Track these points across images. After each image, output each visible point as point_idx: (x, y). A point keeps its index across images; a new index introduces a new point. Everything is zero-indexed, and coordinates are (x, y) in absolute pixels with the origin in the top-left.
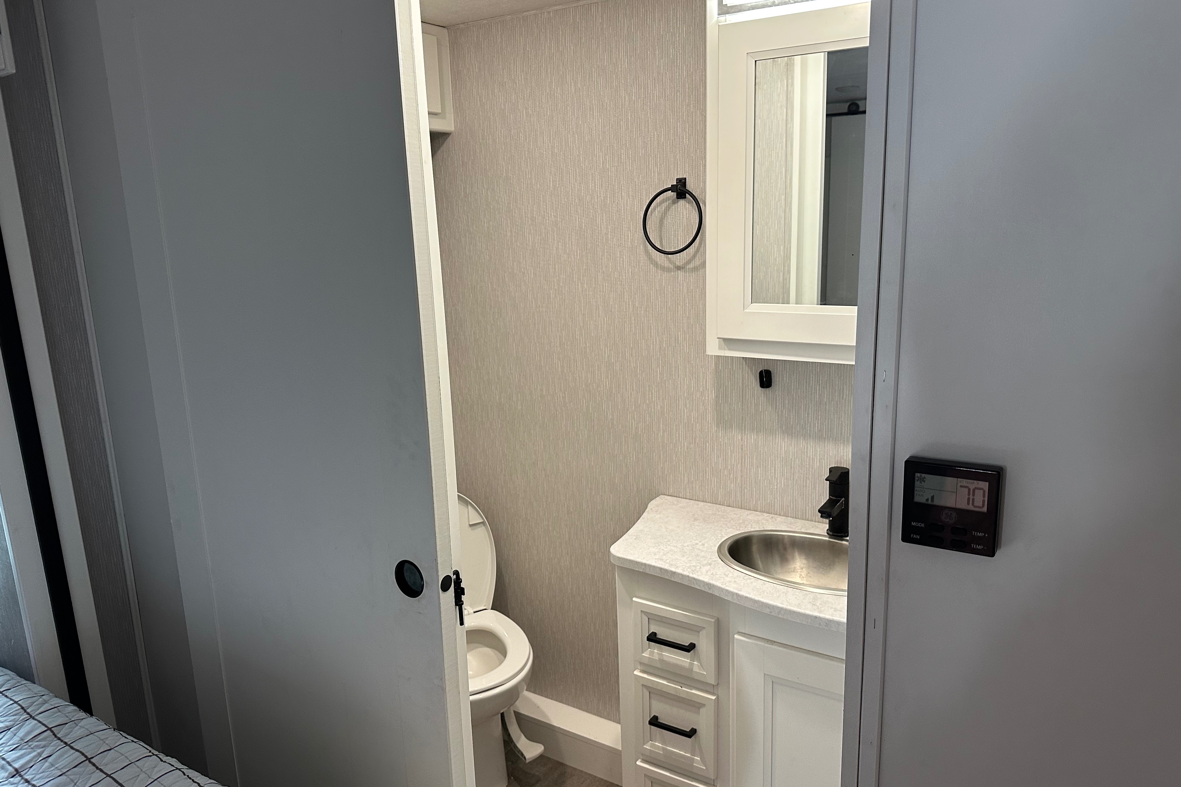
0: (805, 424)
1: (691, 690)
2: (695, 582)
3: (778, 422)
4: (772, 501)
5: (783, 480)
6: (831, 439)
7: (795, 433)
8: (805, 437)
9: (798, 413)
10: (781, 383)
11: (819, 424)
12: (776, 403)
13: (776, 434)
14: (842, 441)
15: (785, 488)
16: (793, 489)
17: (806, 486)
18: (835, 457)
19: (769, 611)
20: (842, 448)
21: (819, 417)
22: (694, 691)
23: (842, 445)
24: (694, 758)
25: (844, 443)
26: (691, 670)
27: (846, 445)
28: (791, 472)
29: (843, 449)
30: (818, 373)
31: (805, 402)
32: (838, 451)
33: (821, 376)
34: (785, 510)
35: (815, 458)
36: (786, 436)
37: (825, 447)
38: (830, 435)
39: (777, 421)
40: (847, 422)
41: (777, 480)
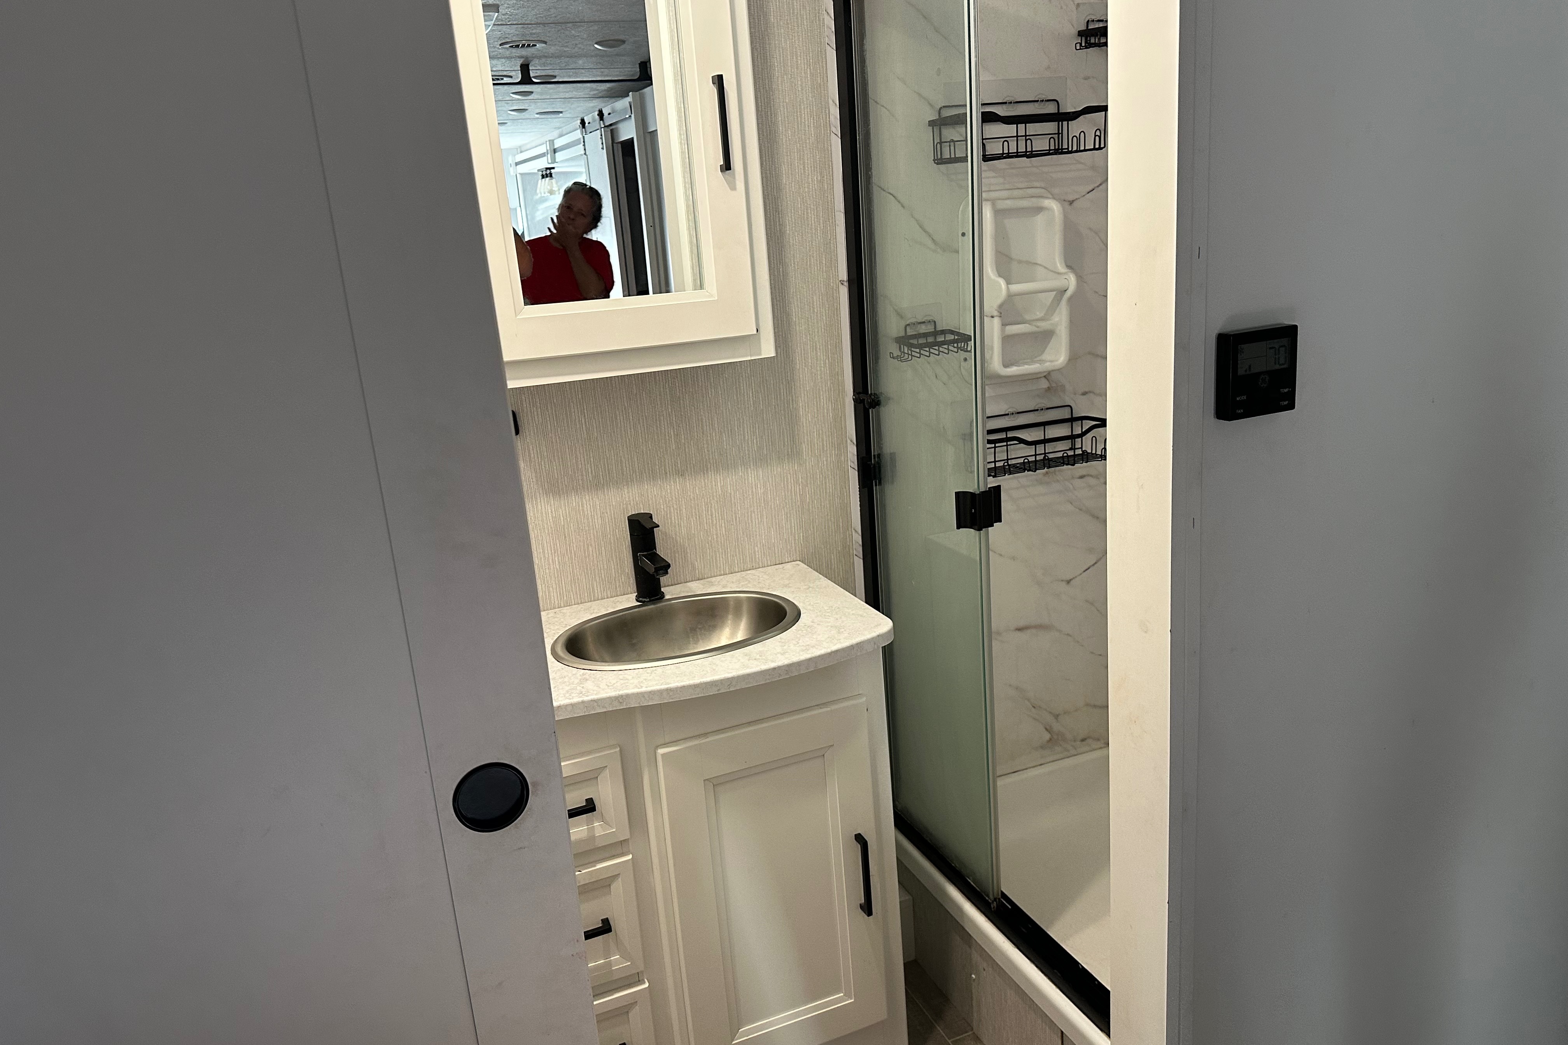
0: (575, 472)
1: (595, 866)
2: (596, 704)
3: (537, 481)
4: (545, 592)
5: (556, 558)
6: (611, 485)
7: (562, 489)
8: (577, 491)
9: (563, 461)
10: (531, 424)
11: (593, 468)
12: (529, 453)
13: (536, 498)
14: (625, 483)
15: (561, 569)
16: (573, 566)
17: (589, 555)
18: (620, 505)
19: (716, 689)
20: (626, 491)
21: (592, 460)
22: (599, 866)
23: (626, 487)
24: (611, 960)
25: (627, 484)
26: (592, 838)
27: (630, 486)
28: (566, 544)
29: (628, 493)
30: (580, 402)
31: (570, 443)
32: (622, 496)
33: (585, 404)
34: (565, 598)
35: (595, 515)
36: (551, 497)
37: (604, 495)
38: (609, 479)
39: (534, 480)
40: (626, 456)
41: (548, 561)
